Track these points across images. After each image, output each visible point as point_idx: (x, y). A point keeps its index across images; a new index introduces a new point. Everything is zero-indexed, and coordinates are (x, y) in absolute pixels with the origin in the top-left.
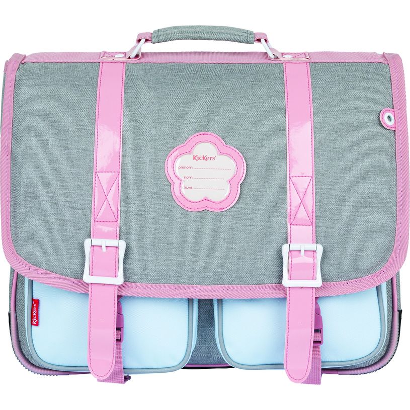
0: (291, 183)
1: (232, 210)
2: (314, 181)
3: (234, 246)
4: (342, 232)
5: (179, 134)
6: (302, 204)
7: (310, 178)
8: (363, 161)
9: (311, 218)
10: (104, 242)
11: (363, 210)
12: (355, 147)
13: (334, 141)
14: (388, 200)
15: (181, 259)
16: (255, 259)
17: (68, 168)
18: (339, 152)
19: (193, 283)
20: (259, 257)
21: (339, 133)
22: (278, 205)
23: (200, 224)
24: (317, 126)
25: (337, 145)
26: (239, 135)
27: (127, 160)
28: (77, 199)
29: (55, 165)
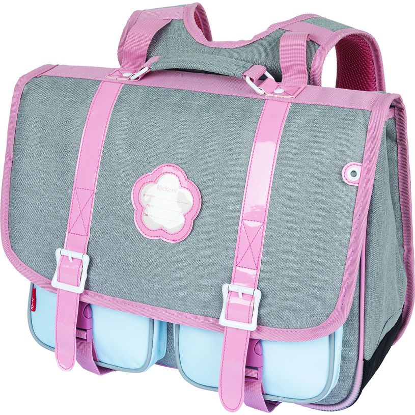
0: (243, 225)
1: (184, 243)
2: (265, 226)
3: (182, 276)
4: (285, 282)
5: (149, 162)
6: (249, 249)
7: (261, 223)
8: (317, 214)
9: (256, 262)
10: (70, 254)
11: (308, 264)
12: (312, 198)
13: (292, 190)
14: (336, 258)
15: (135, 280)
16: (200, 291)
17: (55, 180)
18: (295, 201)
19: (143, 302)
20: (203, 290)
21: (299, 182)
22: (227, 245)
23: (154, 251)
24: (278, 172)
25: (295, 194)
26: (202, 171)
27: (103, 180)
28: (57, 209)
29: (44, 176)
